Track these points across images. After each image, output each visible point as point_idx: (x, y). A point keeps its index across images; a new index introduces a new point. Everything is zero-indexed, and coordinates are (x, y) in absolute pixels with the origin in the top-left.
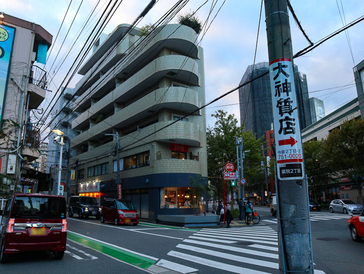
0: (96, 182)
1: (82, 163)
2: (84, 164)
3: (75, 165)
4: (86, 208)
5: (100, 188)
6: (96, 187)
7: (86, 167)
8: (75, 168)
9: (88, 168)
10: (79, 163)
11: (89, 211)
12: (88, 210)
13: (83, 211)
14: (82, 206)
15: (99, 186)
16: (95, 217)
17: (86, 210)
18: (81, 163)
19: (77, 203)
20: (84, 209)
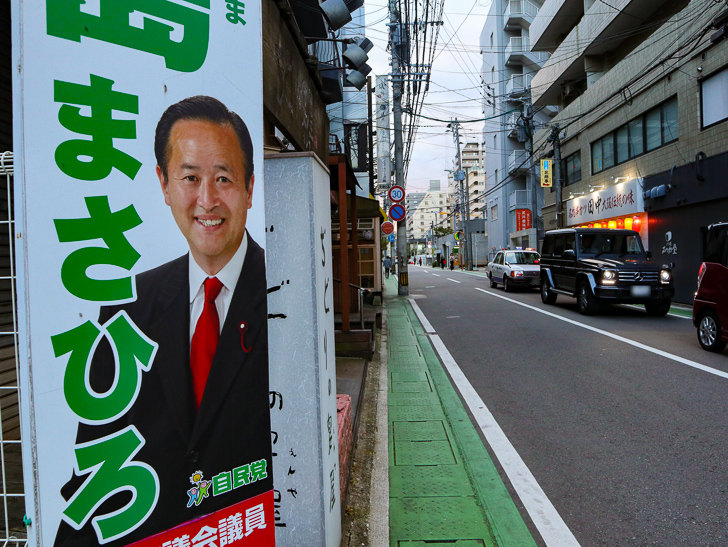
0: (628, 181)
1: (571, 131)
2: (576, 136)
3: (550, 148)
4: (607, 274)
5: (646, 199)
6: (630, 197)
7: (583, 144)
8: (550, 155)
9: (592, 144)
10: (561, 135)
11: (618, 284)
12: (616, 278)
13: (593, 285)
14: (588, 266)
15: (639, 195)
16: (641, 307)
17: (608, 279)
18: (569, 135)
19: (568, 256)
20: (599, 276)
